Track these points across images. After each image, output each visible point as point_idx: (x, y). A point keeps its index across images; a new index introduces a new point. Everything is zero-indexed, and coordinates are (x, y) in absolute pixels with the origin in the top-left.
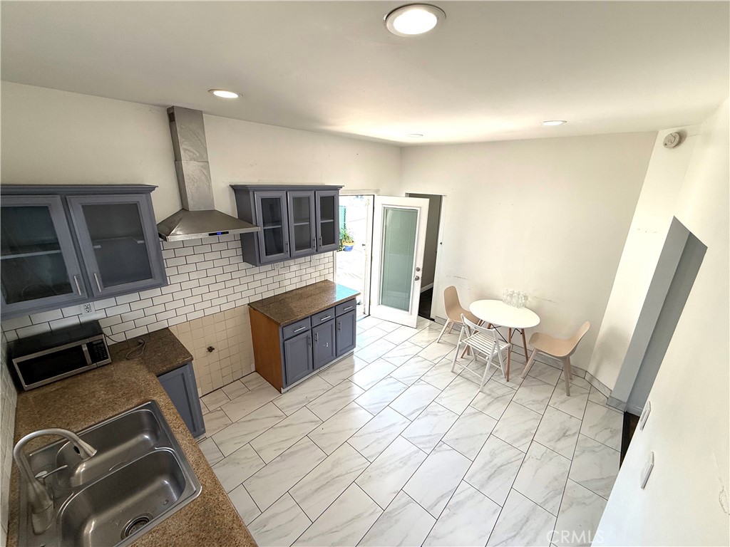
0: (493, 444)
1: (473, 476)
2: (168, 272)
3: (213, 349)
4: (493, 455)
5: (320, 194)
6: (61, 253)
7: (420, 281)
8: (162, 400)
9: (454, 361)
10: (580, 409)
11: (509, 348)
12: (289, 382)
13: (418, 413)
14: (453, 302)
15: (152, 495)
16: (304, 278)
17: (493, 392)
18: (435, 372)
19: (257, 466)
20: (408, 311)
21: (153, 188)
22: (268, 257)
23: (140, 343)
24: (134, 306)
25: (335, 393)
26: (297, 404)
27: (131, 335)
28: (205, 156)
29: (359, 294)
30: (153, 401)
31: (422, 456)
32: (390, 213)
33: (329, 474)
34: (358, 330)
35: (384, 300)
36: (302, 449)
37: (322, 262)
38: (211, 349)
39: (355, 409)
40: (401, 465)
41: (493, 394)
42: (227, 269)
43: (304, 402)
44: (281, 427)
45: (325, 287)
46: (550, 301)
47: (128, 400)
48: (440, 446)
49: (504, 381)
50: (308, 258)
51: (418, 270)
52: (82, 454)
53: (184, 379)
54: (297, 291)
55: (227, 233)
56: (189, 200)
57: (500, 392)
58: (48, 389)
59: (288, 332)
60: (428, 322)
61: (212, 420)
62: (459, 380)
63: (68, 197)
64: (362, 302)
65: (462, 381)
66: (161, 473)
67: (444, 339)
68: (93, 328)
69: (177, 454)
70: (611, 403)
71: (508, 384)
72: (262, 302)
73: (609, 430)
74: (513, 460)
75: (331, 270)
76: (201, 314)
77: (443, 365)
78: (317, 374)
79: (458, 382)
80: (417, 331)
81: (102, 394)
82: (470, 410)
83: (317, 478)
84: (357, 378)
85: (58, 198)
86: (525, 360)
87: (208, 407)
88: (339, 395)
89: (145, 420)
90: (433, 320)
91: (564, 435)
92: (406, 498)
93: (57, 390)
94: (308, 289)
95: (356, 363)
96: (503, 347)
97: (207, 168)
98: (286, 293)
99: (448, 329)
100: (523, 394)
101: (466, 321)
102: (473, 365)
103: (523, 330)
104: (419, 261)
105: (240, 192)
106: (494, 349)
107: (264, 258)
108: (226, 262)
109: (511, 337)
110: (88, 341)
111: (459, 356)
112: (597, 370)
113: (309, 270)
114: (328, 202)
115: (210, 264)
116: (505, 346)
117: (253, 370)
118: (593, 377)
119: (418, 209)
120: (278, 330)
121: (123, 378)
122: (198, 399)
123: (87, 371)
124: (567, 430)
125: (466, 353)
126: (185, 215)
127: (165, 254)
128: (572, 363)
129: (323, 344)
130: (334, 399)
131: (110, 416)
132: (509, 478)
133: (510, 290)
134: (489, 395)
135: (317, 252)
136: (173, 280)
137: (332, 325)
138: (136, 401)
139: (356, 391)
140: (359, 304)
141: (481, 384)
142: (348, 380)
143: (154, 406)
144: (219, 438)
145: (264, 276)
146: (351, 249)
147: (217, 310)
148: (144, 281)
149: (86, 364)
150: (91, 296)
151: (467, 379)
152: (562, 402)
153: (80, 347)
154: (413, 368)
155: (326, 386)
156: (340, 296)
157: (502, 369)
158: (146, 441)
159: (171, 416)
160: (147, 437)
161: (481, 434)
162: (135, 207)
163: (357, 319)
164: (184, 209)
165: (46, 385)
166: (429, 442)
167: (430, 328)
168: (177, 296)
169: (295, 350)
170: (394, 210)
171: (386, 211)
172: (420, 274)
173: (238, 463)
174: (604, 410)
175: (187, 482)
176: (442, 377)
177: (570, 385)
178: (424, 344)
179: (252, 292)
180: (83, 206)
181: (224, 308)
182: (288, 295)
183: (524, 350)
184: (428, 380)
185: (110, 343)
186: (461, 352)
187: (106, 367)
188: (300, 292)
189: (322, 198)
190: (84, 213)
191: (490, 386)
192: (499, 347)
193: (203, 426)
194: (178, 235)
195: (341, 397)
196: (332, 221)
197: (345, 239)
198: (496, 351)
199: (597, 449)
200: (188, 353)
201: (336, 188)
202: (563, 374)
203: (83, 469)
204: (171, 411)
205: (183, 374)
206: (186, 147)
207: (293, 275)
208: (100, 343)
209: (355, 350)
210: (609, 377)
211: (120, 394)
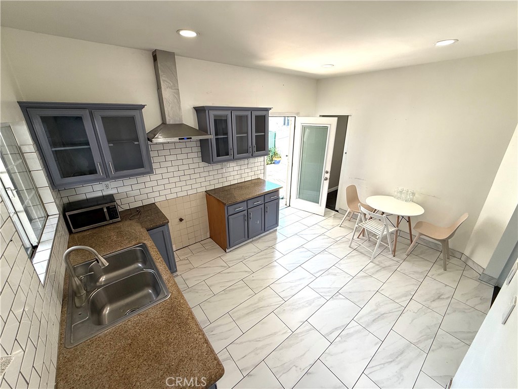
0: (378, 298)
1: (361, 318)
2: (154, 166)
3: (183, 220)
4: (378, 305)
5: (255, 113)
6: (90, 148)
7: (328, 181)
8: (149, 243)
9: (351, 240)
10: (455, 281)
11: (397, 231)
12: (231, 245)
13: (322, 272)
14: (353, 197)
15: (142, 298)
16: (244, 175)
17: (382, 263)
18: (337, 246)
19: (209, 295)
20: (318, 203)
21: (144, 106)
22: (218, 157)
23: (138, 211)
24: (134, 187)
25: (262, 255)
26: (237, 260)
27: (133, 206)
28: (176, 85)
29: (282, 187)
30: (144, 243)
31: (323, 301)
32: (307, 131)
33: (255, 305)
34: (280, 216)
35: (301, 195)
36: (239, 288)
37: (256, 164)
38: (181, 220)
39: (275, 266)
40: (307, 305)
41: (381, 265)
42: (192, 166)
43: (241, 259)
44: (225, 273)
45: (259, 182)
46: (434, 196)
47: (129, 242)
48: (337, 296)
49: (391, 256)
50: (246, 161)
51: (327, 172)
52: (100, 264)
53: (163, 234)
54: (239, 184)
55: (191, 138)
56: (166, 116)
57: (387, 264)
58: (85, 233)
59: (231, 210)
60: (333, 212)
61: (182, 265)
62: (355, 253)
63: (93, 111)
64: (285, 197)
65: (356, 254)
66: (147, 285)
67: (344, 224)
68: (111, 198)
69: (156, 274)
70: (483, 278)
71: (394, 258)
72: (215, 190)
73: (479, 298)
74: (393, 311)
75: (263, 171)
76: (174, 196)
77: (344, 242)
78: (251, 242)
79: (354, 254)
80: (324, 218)
81: (115, 238)
82: (362, 274)
83: (248, 307)
84: (278, 246)
85: (87, 111)
86: (410, 243)
87: (179, 256)
88: (265, 256)
89: (139, 254)
90: (337, 211)
91: (439, 298)
92: (308, 327)
93: (90, 234)
94: (246, 183)
95: (278, 237)
96: (391, 230)
97: (178, 94)
98: (231, 185)
99: (348, 218)
100: (406, 266)
101: (363, 209)
102: (367, 243)
103: (409, 217)
104: (328, 166)
105: (200, 111)
106: (384, 231)
107: (216, 158)
108: (190, 161)
109: (398, 224)
110: (107, 205)
111: (356, 237)
112: (472, 252)
113: (247, 171)
114: (261, 119)
115: (180, 162)
116: (393, 230)
117: (209, 236)
118: (468, 258)
119: (329, 126)
120: (224, 209)
121: (127, 230)
122: (173, 252)
123: (106, 225)
124: (442, 295)
125: (361, 235)
126: (165, 127)
127: (152, 154)
128: (450, 246)
129: (255, 222)
130: (262, 259)
131: (119, 250)
132: (390, 323)
133: (400, 189)
134: (378, 265)
135: (253, 156)
136: (158, 171)
137: (261, 209)
138: (134, 243)
139: (277, 255)
140: (282, 199)
141: (372, 258)
142: (272, 247)
143: (144, 246)
144: (185, 276)
145: (216, 172)
146: (279, 162)
147: (185, 194)
148: (139, 169)
149: (106, 220)
150: (108, 177)
151: (361, 253)
152: (439, 275)
153: (102, 209)
154: (320, 243)
155: (256, 250)
156: (268, 188)
157: (390, 246)
158: (140, 267)
159: (154, 253)
160: (140, 265)
161: (370, 291)
162: (132, 119)
163: (280, 209)
164: (164, 123)
165: (84, 231)
166: (329, 292)
167: (335, 216)
168: (160, 182)
169: (236, 224)
170: (311, 127)
171: (304, 128)
172: (328, 176)
173: (197, 292)
174: (477, 283)
175: (162, 290)
176: (342, 250)
177: (447, 263)
178: (329, 227)
179: (208, 183)
180: (101, 117)
181: (190, 192)
182: (232, 187)
183: (409, 235)
184: (330, 251)
185: (120, 210)
186: (357, 234)
187: (118, 223)
188: (240, 185)
189: (256, 117)
190: (102, 121)
191: (379, 259)
192: (388, 230)
193: (176, 268)
194: (160, 139)
195: (266, 258)
196: (263, 134)
197: (275, 155)
198: (385, 233)
199: (466, 311)
200: (166, 218)
201: (267, 110)
202: (442, 254)
203: (104, 279)
204: (154, 250)
205: (163, 231)
206: (164, 79)
207: (235, 173)
208: (114, 208)
209: (278, 228)
210: (482, 258)
211: (125, 238)
